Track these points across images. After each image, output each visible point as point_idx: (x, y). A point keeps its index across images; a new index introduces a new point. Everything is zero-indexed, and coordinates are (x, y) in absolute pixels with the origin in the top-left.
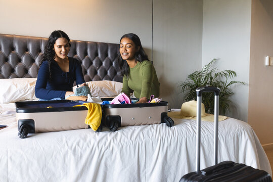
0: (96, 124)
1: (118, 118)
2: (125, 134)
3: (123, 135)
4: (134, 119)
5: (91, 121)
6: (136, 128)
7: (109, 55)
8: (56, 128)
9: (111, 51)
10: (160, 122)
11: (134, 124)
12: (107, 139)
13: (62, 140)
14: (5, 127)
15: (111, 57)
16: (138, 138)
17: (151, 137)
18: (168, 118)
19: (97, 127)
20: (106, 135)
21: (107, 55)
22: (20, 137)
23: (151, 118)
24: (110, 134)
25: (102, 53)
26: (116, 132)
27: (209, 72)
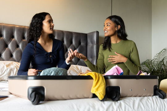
0: (103, 93)
1: (117, 89)
2: (128, 104)
3: (126, 105)
4: (131, 90)
5: (97, 89)
6: (135, 99)
7: (74, 43)
8: (64, 97)
9: (76, 40)
10: (152, 94)
11: (131, 95)
12: (113, 108)
13: (73, 108)
14: (7, 97)
15: (76, 44)
16: (140, 108)
17: (150, 108)
18: (160, 91)
19: (103, 95)
20: (112, 104)
21: (71, 43)
22: (34, 104)
23: (145, 90)
24: (115, 103)
25: (67, 41)
26: (119, 101)
27: (161, 60)
